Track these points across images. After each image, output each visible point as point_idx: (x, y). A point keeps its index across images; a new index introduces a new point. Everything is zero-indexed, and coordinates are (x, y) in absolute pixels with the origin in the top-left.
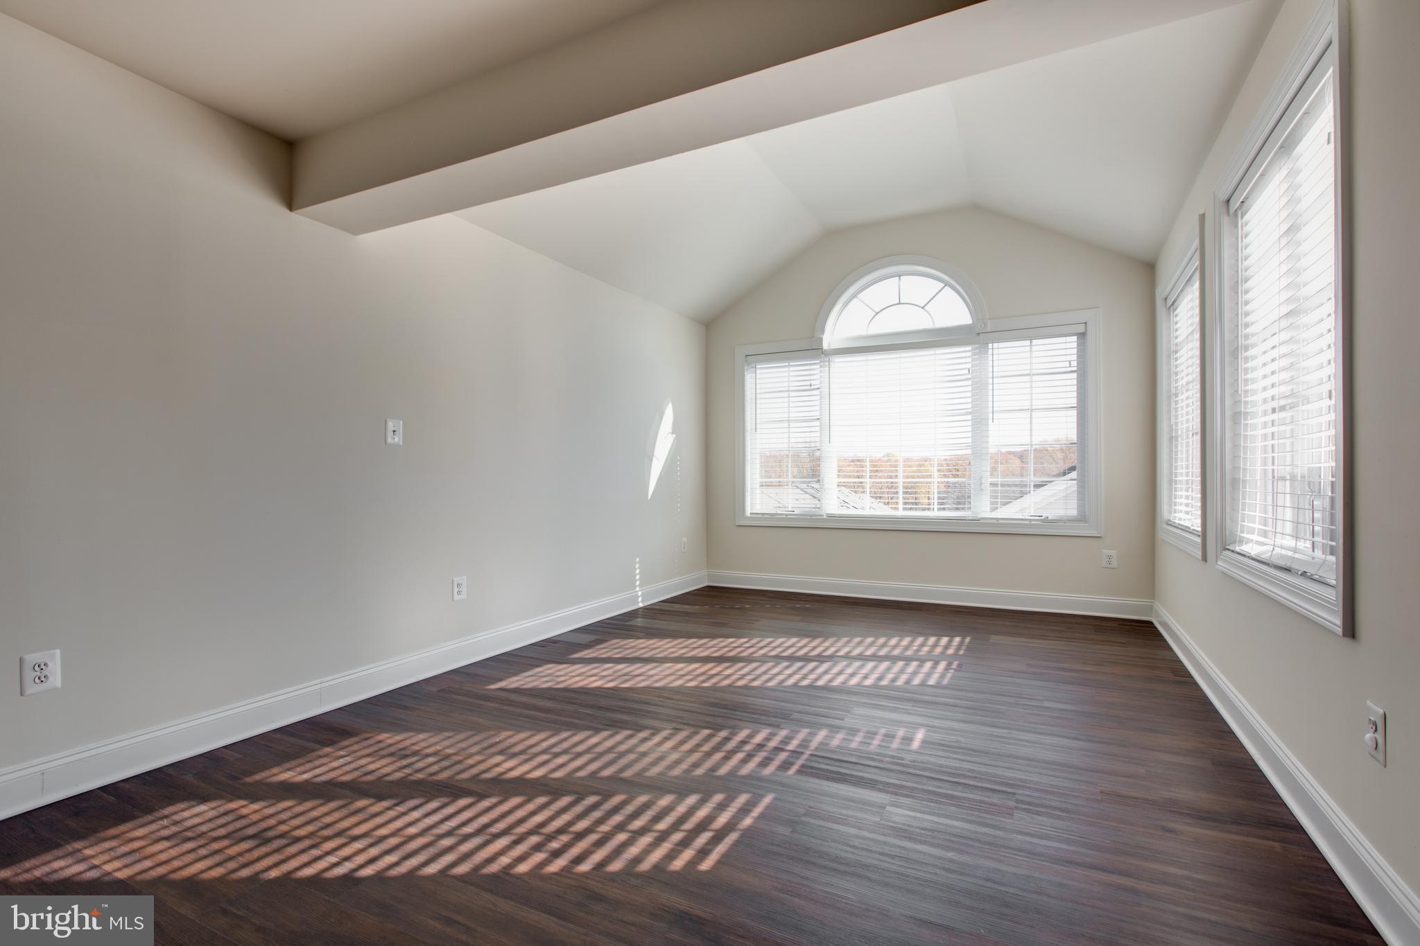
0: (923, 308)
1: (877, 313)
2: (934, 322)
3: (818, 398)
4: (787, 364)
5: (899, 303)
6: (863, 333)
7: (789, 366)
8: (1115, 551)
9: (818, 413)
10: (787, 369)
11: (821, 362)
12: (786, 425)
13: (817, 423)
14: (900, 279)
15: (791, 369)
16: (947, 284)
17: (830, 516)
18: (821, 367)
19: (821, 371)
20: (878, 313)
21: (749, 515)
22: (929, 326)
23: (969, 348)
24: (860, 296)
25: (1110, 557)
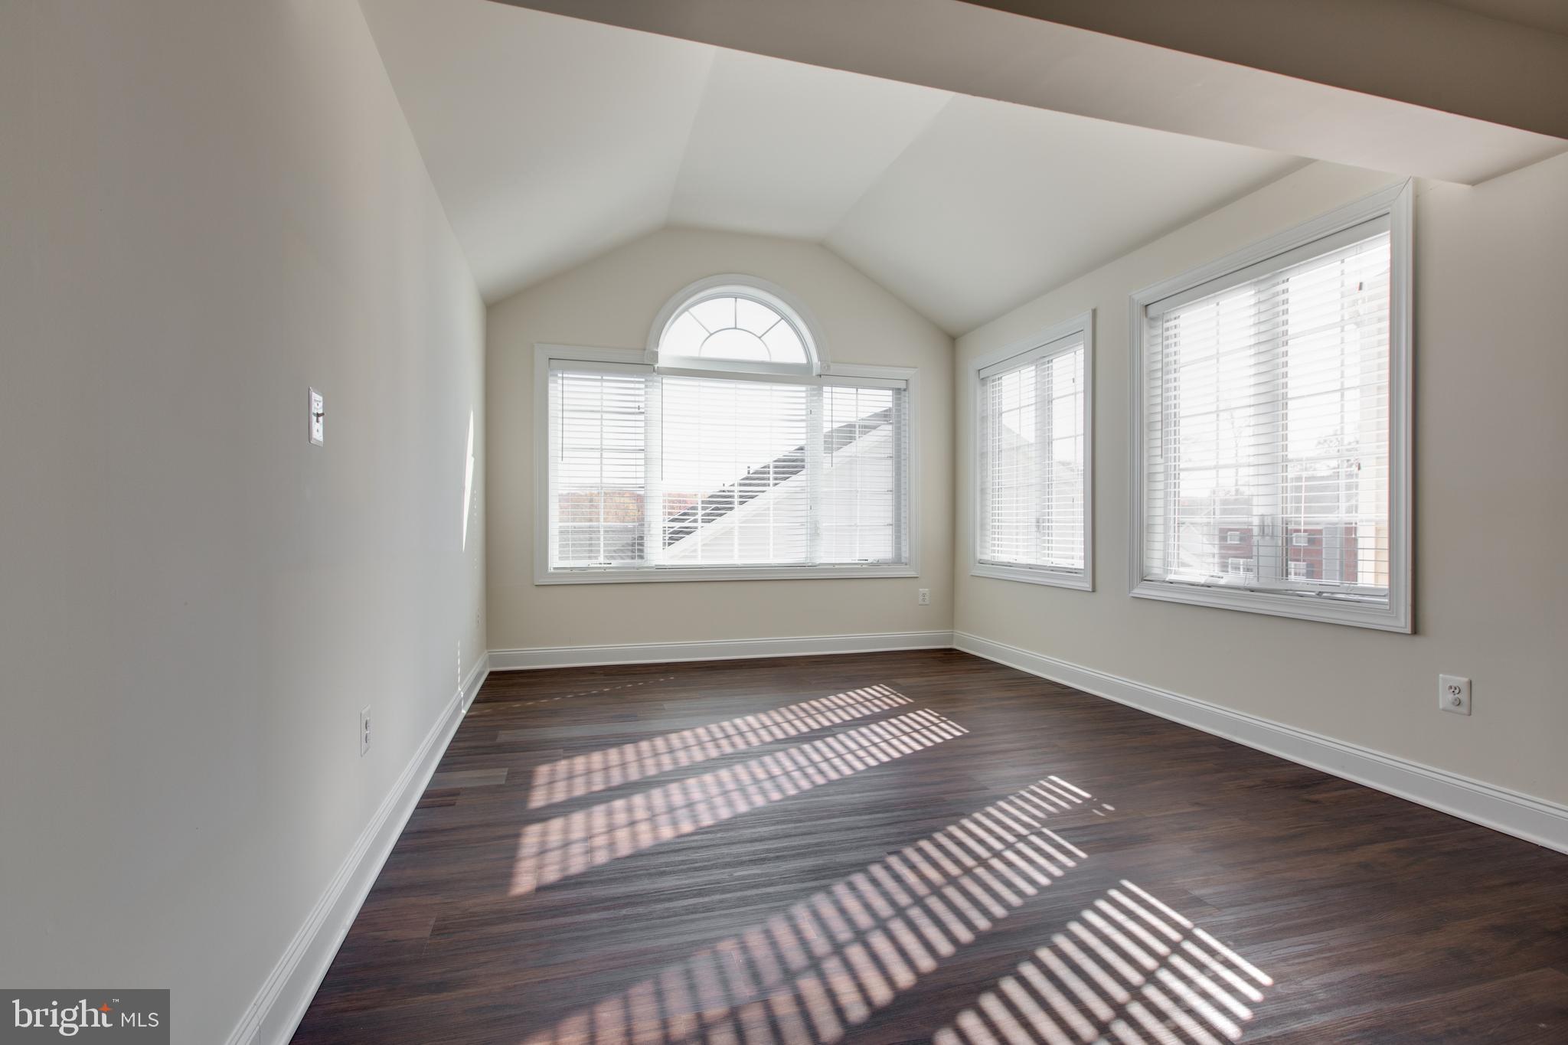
0: (760, 338)
1: (711, 334)
2: (770, 356)
3: (642, 424)
4: (600, 377)
5: (736, 328)
6: (696, 355)
7: (602, 380)
8: (927, 590)
9: (642, 443)
10: (599, 384)
11: (646, 381)
12: (598, 454)
13: (641, 455)
14: (736, 301)
15: (605, 384)
16: (784, 317)
17: (659, 568)
18: (646, 387)
19: (646, 393)
20: (713, 334)
21: (552, 570)
22: (767, 359)
23: (803, 388)
24: (690, 310)
25: (924, 595)
